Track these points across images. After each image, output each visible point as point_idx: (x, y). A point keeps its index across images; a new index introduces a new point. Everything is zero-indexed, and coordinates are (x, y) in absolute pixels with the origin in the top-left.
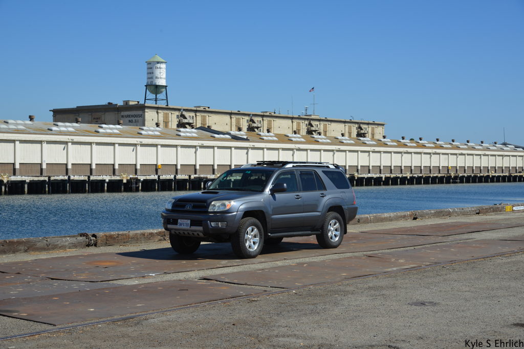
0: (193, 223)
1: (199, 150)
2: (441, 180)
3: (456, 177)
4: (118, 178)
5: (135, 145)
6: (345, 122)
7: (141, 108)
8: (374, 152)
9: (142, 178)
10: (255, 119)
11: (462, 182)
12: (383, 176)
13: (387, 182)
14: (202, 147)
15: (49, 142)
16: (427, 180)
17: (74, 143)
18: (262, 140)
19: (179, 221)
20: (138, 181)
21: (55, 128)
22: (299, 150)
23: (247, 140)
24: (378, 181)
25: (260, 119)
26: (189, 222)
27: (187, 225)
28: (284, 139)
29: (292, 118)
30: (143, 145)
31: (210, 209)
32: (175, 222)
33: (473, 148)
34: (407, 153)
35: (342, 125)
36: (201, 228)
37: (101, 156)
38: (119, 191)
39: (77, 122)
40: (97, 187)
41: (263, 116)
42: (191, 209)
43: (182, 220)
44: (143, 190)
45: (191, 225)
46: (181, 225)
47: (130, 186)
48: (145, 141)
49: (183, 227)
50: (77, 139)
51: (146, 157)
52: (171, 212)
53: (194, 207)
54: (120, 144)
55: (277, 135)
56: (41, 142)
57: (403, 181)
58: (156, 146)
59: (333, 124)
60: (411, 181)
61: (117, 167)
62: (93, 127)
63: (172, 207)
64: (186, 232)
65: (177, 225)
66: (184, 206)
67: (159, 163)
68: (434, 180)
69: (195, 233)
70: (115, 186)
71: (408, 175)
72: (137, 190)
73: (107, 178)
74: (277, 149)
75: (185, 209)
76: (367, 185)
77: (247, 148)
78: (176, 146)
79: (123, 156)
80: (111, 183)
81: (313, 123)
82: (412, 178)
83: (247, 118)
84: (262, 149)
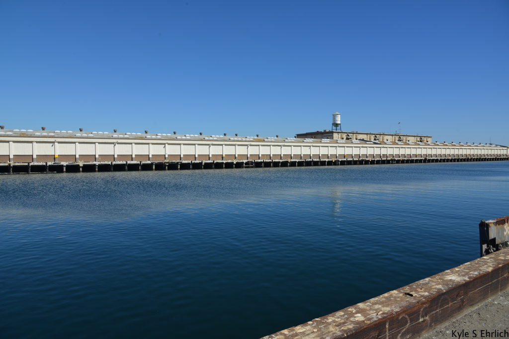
1: (361, 148)
2: (464, 160)
3: (471, 159)
4: (331, 160)
5: (336, 147)
6: (415, 136)
7: (332, 132)
8: (434, 148)
9: (340, 160)
10: (377, 136)
11: (474, 161)
12: (439, 158)
13: (441, 161)
14: (362, 147)
15: (304, 146)
16: (458, 160)
17: (313, 146)
18: (386, 144)
20: (339, 161)
21: (305, 141)
22: (402, 148)
23: (380, 144)
24: (437, 161)
25: (379, 136)
28: (394, 143)
29: (392, 135)
30: (339, 147)
33: (477, 146)
34: (448, 148)
35: (413, 138)
37: (323, 151)
38: (331, 165)
39: (312, 138)
40: (323, 163)
41: (380, 135)
44: (340, 165)
47: (335, 163)
48: (340, 145)
50: (314, 145)
51: (340, 151)
54: (331, 147)
55: (391, 142)
56: (301, 146)
57: (448, 160)
58: (344, 147)
59: (410, 137)
60: (451, 160)
61: (329, 155)
62: (319, 140)
67: (346, 154)
68: (462, 160)
70: (330, 163)
71: (450, 158)
72: (338, 165)
73: (327, 160)
74: (393, 148)
76: (432, 162)
77: (380, 147)
78: (352, 147)
79: (332, 151)
80: (328, 162)
81: (401, 137)
82: (452, 159)
83: (374, 136)
84: (387, 147)
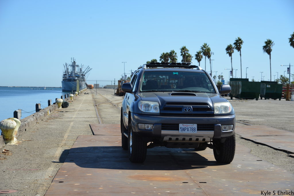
0: (201, 127)
19: (181, 125)
26: (195, 126)
27: (193, 129)
31: (216, 112)
32: (176, 127)
36: (211, 133)
42: (192, 112)
43: (185, 125)
45: (198, 130)
46: (184, 129)
49: (186, 132)
53: (195, 109)
63: (160, 110)
64: (187, 138)
65: (178, 130)
69: (201, 139)
75: (183, 112)
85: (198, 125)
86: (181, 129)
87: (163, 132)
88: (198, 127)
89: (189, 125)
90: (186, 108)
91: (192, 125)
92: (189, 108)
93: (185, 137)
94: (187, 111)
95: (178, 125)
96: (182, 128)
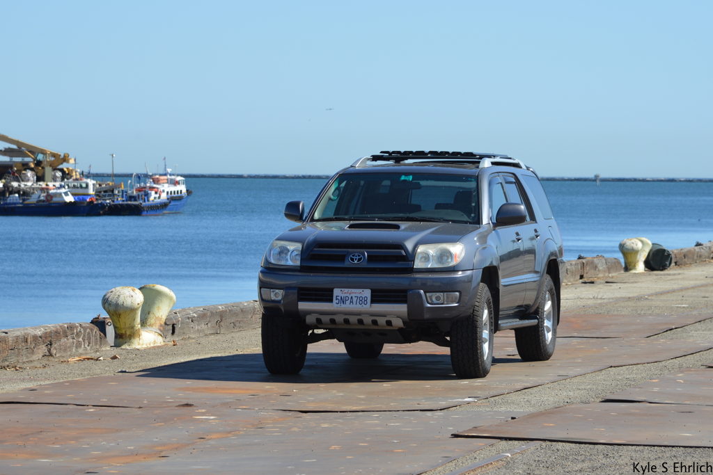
0: (378, 297)
19: (337, 292)
26: (367, 293)
27: (362, 301)
31: (418, 264)
32: (325, 295)
36: (402, 308)
42: (365, 264)
43: (346, 290)
45: (373, 301)
46: (343, 301)
49: (347, 307)
52: (300, 271)
53: (371, 258)
63: (302, 260)
64: (353, 319)
65: (331, 301)
66: (342, 258)
69: (382, 321)
75: (348, 263)
85: (373, 291)
86: (337, 299)
87: (303, 306)
88: (372, 296)
89: (353, 290)
90: (353, 256)
91: (361, 290)
92: (359, 256)
93: (347, 317)
94: (356, 262)
95: (332, 291)
96: (339, 298)
